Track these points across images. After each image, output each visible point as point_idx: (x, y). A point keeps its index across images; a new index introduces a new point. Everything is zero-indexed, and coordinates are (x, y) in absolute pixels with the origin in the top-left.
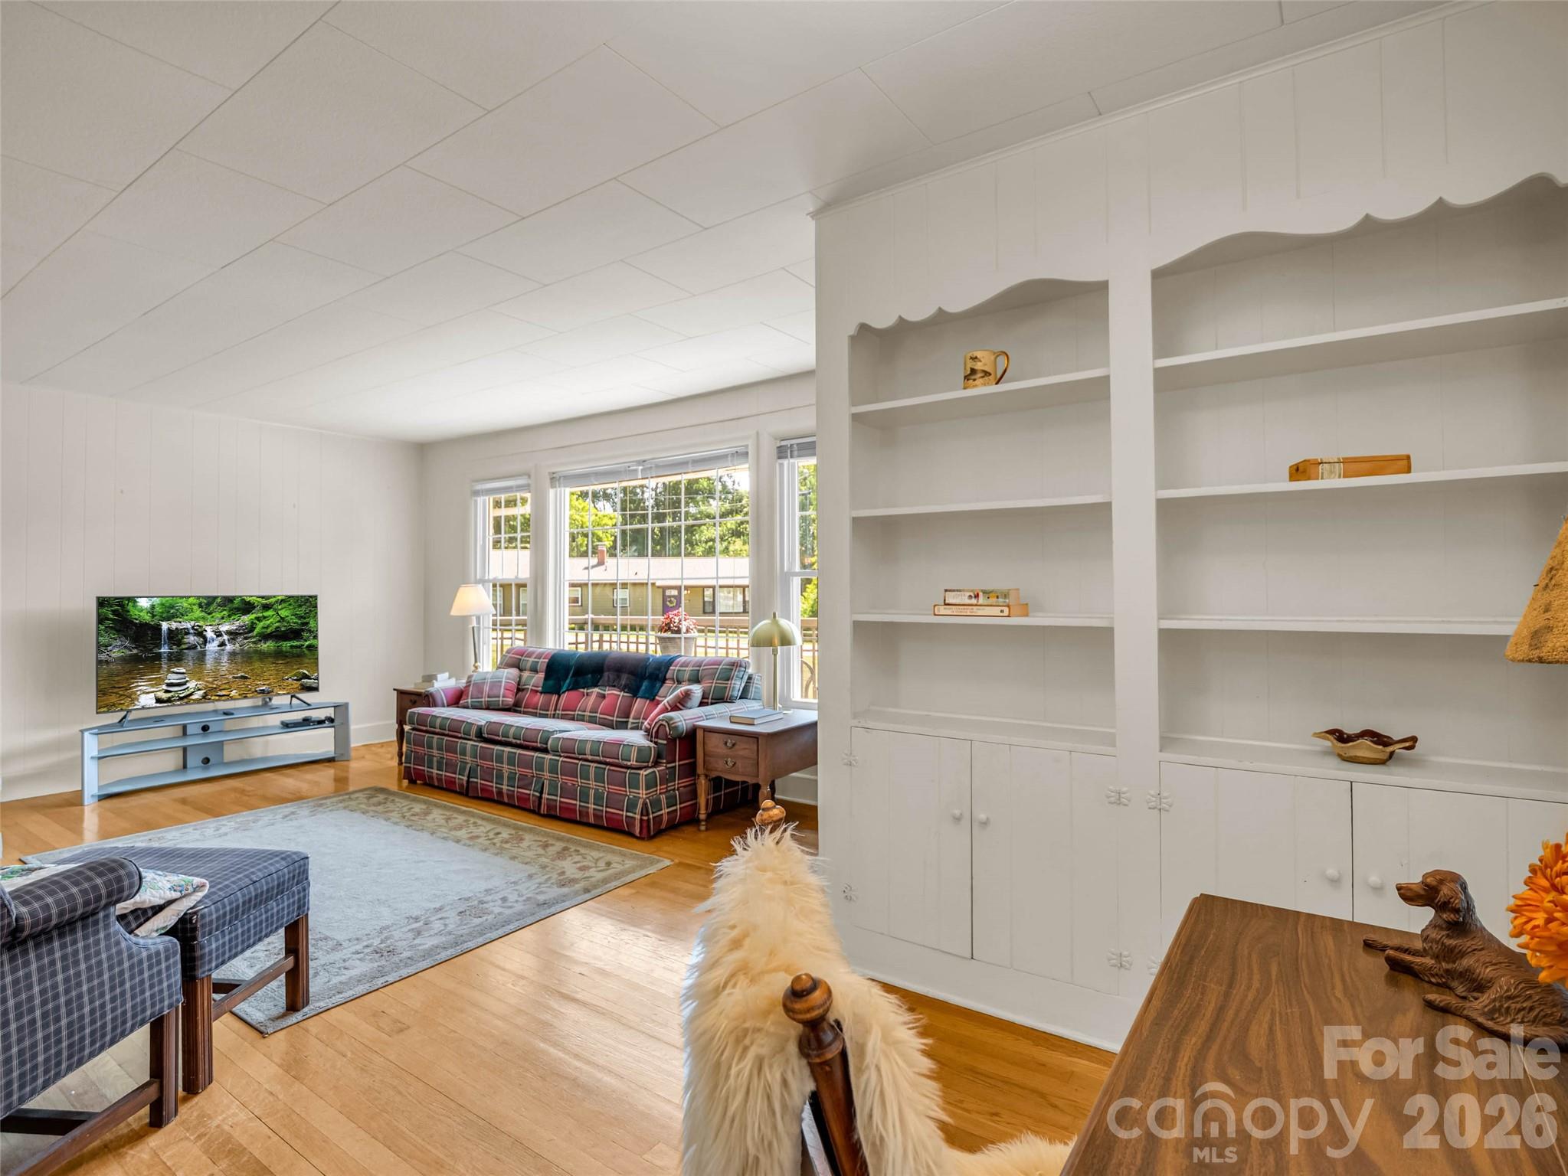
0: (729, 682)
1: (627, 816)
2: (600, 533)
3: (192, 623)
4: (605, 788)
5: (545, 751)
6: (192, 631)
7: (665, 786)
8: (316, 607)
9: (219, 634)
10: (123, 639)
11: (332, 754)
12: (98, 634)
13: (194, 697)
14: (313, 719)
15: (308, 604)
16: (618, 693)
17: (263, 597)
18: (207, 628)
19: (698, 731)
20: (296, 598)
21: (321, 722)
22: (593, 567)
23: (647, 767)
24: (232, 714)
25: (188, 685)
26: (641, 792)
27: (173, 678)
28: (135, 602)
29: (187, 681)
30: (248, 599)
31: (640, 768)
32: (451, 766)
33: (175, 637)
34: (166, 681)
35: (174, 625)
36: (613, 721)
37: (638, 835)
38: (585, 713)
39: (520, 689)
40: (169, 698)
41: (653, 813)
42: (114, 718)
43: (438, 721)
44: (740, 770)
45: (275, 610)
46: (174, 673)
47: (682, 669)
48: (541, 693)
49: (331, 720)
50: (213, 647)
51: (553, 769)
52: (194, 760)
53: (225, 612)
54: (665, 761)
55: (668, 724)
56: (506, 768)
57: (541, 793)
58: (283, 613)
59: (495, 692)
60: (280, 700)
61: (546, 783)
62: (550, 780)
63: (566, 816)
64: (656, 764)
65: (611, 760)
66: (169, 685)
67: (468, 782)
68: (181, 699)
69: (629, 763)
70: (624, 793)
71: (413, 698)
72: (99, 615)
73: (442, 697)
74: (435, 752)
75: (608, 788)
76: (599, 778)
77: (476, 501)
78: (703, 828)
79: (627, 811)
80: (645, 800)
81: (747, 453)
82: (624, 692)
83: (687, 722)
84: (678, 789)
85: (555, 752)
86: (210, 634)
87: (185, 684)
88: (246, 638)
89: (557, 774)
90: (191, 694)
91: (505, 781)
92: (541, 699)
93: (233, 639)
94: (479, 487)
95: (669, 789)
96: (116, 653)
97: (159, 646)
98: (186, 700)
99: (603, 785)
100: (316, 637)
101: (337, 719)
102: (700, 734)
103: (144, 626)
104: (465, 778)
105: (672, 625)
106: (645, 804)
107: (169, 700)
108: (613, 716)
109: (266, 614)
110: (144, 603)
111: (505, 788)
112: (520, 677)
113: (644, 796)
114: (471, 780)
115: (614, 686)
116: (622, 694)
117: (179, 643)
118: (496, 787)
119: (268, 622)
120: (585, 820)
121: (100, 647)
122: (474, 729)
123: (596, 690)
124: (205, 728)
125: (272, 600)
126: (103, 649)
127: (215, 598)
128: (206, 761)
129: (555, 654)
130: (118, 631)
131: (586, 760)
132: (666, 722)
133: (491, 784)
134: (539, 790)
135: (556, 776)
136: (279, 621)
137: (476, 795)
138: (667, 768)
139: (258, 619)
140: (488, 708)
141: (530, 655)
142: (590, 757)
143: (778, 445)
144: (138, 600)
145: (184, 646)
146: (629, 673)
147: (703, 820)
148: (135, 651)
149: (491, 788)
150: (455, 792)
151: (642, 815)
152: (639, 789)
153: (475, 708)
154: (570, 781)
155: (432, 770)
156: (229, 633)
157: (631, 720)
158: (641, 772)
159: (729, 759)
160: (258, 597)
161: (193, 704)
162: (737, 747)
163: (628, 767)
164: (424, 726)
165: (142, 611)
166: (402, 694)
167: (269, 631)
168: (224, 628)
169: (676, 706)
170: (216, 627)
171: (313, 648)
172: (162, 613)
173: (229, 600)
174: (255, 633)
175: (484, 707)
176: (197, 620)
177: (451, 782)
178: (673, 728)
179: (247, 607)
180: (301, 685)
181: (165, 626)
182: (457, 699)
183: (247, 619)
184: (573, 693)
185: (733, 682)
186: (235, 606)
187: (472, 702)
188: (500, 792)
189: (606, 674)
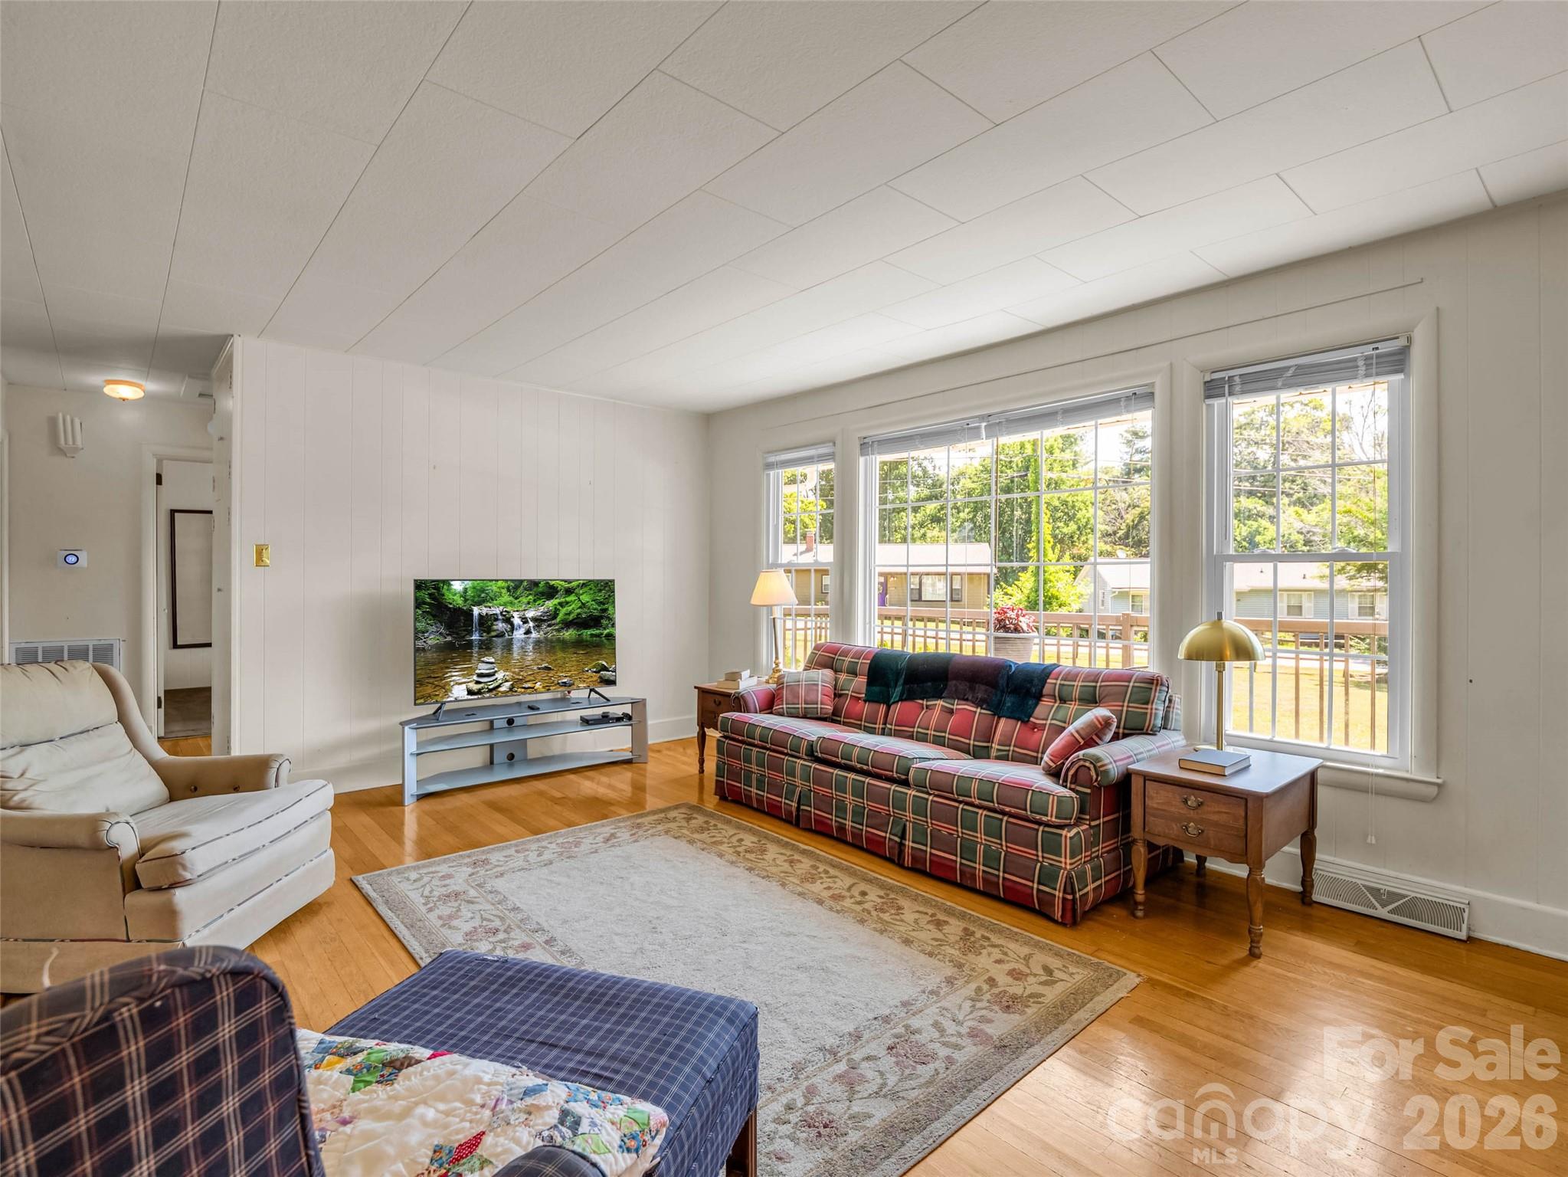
0: (1149, 706)
1: (1038, 890)
2: (807, 520)
3: (501, 608)
4: (1001, 846)
5: (905, 783)
6: (500, 617)
7: (1089, 853)
8: (614, 592)
9: (525, 621)
10: (439, 625)
11: (628, 755)
12: (416, 619)
13: (502, 689)
14: (611, 716)
15: (605, 589)
16: (974, 709)
17: (565, 581)
18: (515, 614)
19: (1133, 777)
20: (597, 583)
21: (619, 719)
22: (802, 553)
23: (1069, 826)
24: (538, 709)
25: (497, 675)
26: (1063, 860)
27: (483, 668)
28: (450, 585)
29: (496, 672)
30: (552, 583)
31: (1061, 827)
32: (776, 788)
33: (486, 622)
34: (477, 671)
35: (485, 611)
36: (969, 744)
37: (1060, 920)
38: (929, 732)
39: (838, 695)
40: (480, 690)
41: (1079, 890)
42: (429, 710)
43: (758, 731)
44: (1212, 842)
45: (578, 595)
46: (483, 662)
47: (1066, 683)
48: (865, 701)
49: (630, 718)
50: (519, 634)
51: (920, 808)
52: (500, 757)
53: (530, 597)
54: (1088, 817)
55: (1095, 766)
56: (849, 799)
57: (903, 837)
58: (585, 598)
59: (812, 697)
60: (579, 694)
61: (909, 827)
62: (913, 823)
63: (940, 873)
64: (1079, 821)
65: (1013, 810)
66: (481, 675)
67: (798, 809)
68: (490, 690)
69: (1044, 819)
70: (1035, 858)
71: (718, 698)
72: (416, 599)
73: (754, 701)
74: (754, 768)
75: (1007, 847)
76: (992, 831)
77: (768, 475)
78: (1140, 914)
79: (1039, 883)
80: (1069, 873)
81: (1152, 394)
82: (982, 708)
83: (1118, 763)
84: (1102, 857)
85: (920, 786)
86: (517, 621)
87: (493, 674)
88: (549, 626)
89: (926, 817)
90: (499, 686)
91: (849, 816)
92: (867, 708)
93: (538, 626)
94: (772, 459)
95: (1093, 855)
96: (433, 640)
97: (470, 633)
98: (494, 692)
99: (999, 841)
100: (613, 625)
101: (633, 717)
102: (1136, 784)
103: (457, 611)
104: (794, 805)
105: (1007, 622)
106: (1069, 878)
107: (479, 692)
108: (970, 739)
109: (568, 599)
110: (457, 586)
111: (849, 823)
112: (836, 680)
113: (1068, 867)
114: (802, 807)
115: (967, 700)
116: (979, 710)
117: (489, 630)
118: (836, 821)
119: (570, 608)
120: (969, 883)
121: (418, 634)
122: (804, 745)
123: (940, 702)
124: (510, 722)
125: (574, 584)
126: (420, 635)
127: (521, 581)
128: (511, 757)
129: (877, 653)
130: (434, 616)
131: (972, 804)
132: (1091, 763)
133: (830, 816)
134: (899, 834)
135: (924, 819)
136: (580, 607)
137: (809, 827)
138: (1091, 827)
139: (561, 604)
140: (805, 717)
141: (845, 653)
142: (977, 802)
143: (1207, 379)
144: (452, 583)
145: (493, 634)
146: (986, 684)
147: (1140, 903)
148: (449, 639)
149: (829, 822)
150: (780, 819)
151: (1065, 892)
152: (1061, 857)
153: (791, 715)
154: (945, 829)
155: (749, 789)
156: (534, 619)
157: (995, 746)
158: (1064, 833)
159: (1192, 824)
160: (562, 580)
161: (501, 697)
162: (1205, 808)
163: (1039, 823)
164: (736, 735)
165: (455, 594)
166: (704, 693)
167: (571, 617)
168: (530, 614)
169: (1092, 738)
170: (522, 613)
171: (611, 637)
172: (474, 597)
173: (535, 583)
174: (558, 620)
175: (801, 715)
176: (505, 605)
177: (776, 806)
178: (1101, 772)
179: (550, 591)
180: (600, 677)
181: (476, 611)
182: (770, 704)
183: (551, 604)
184: (909, 705)
185: (1154, 706)
186: (540, 590)
187: (787, 708)
188: (842, 828)
189: (952, 683)
